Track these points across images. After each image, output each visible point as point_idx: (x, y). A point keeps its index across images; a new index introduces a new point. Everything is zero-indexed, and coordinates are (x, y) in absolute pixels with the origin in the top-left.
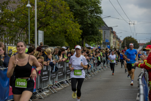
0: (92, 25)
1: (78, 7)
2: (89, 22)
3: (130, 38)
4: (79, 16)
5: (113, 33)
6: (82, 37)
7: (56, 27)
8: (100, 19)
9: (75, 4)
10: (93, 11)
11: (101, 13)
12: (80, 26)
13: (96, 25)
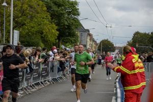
0: (69, 27)
1: (55, 8)
2: (66, 23)
3: (107, 40)
4: (56, 17)
5: (90, 35)
6: (59, 38)
7: (32, 27)
8: (77, 21)
9: (52, 4)
10: (70, 12)
11: (78, 15)
12: (56, 27)
13: (73, 27)
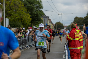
0: (37, 15)
1: (29, 5)
2: (36, 13)
3: (59, 23)
4: (30, 10)
5: (49, 20)
6: (32, 22)
7: (16, 16)
8: (42, 12)
9: (27, 3)
10: (37, 7)
11: (42, 8)
12: (30, 16)
13: (40, 15)
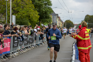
0: (46, 13)
1: (37, 1)
2: (44, 11)
3: (69, 20)
4: (38, 7)
5: (59, 17)
6: (40, 20)
7: (24, 13)
8: (51, 9)
10: (46, 4)
11: (51, 5)
12: (38, 13)
13: (48, 13)
